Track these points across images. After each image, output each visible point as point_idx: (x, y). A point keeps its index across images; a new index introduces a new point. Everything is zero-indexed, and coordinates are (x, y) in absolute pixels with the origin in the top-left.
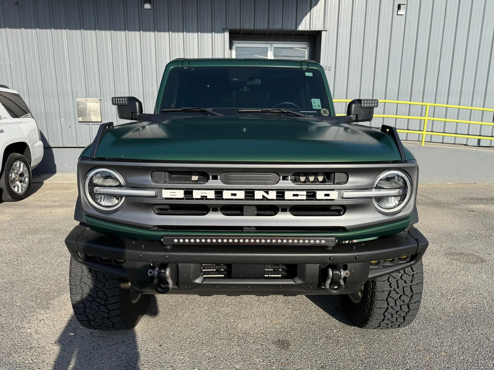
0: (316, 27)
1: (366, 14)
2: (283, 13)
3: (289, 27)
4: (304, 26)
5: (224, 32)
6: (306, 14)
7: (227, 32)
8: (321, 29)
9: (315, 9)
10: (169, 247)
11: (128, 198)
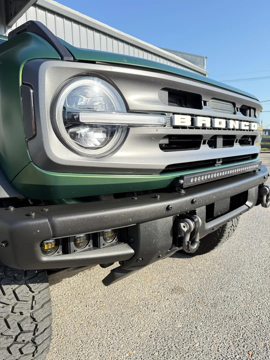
10: (183, 192)
11: (131, 129)
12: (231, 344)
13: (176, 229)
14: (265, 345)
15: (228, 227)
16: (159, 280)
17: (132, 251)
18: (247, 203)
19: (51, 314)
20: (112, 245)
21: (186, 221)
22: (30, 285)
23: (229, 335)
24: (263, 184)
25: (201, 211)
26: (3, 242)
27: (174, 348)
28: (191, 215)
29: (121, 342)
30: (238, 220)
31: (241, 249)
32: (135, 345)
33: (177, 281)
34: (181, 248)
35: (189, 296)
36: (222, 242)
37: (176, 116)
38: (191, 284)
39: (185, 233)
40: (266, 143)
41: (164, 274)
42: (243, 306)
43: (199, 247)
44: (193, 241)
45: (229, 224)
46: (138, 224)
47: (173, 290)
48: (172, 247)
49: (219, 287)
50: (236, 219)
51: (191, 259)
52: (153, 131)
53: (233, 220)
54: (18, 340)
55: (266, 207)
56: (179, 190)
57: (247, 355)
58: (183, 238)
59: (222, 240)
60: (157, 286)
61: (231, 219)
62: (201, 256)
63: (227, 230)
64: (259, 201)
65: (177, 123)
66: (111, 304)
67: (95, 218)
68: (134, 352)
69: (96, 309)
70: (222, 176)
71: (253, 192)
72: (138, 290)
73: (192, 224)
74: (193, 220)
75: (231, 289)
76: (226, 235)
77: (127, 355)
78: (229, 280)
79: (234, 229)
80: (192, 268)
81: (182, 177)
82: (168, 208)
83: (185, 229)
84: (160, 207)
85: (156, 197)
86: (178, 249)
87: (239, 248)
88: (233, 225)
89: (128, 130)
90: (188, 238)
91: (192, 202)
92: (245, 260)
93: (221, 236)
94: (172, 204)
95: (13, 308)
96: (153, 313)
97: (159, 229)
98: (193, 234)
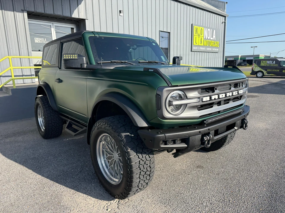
0: (82, 17)
1: (106, 13)
2: (62, 5)
3: (67, 14)
4: (75, 15)
5: (23, 12)
6: (76, 9)
7: (26, 12)
8: (85, 18)
9: (80, 6)
10: (205, 125)
11: (188, 104)
12: (224, 188)
13: (202, 139)
14: (239, 190)
15: (228, 137)
16: (190, 162)
17: (187, 146)
18: (235, 128)
19: (154, 167)
20: (179, 143)
21: (206, 137)
22: (150, 155)
23: (223, 185)
24: (245, 118)
25: (212, 132)
26: (150, 140)
27: (198, 188)
28: (208, 134)
29: (175, 185)
30: (234, 133)
31: (236, 149)
32: (181, 186)
33: (200, 163)
34: (204, 146)
35: (206, 170)
36: (225, 145)
37: (204, 98)
38: (207, 165)
39: (206, 141)
40: (273, 70)
41: (193, 159)
42: (232, 175)
43: (211, 146)
44: (208, 143)
45: (229, 136)
46: (189, 137)
47: (197, 167)
48: (200, 145)
49: (221, 167)
50: (233, 133)
51: (208, 153)
52: (195, 104)
53: (232, 134)
54: (146, 173)
55: (245, 129)
56: (204, 125)
57: (230, 192)
58: (205, 143)
59: (225, 144)
60: (190, 164)
61: (231, 133)
62: (213, 152)
63: (228, 139)
64: (242, 127)
65: (204, 100)
66: (168, 170)
67: (177, 134)
68: (181, 188)
69: (161, 172)
70: (222, 118)
71: (239, 123)
72: (180, 166)
73: (208, 137)
74: (209, 136)
75: (228, 168)
76: (227, 141)
77: (178, 189)
78: (227, 164)
79: (232, 138)
80: (208, 157)
81: (205, 120)
82: (200, 132)
83: (206, 139)
84: (197, 131)
85: (195, 128)
86: (202, 146)
87: (235, 149)
88: (231, 136)
89: (187, 105)
90: (206, 142)
91: (209, 129)
92: (238, 155)
93: (225, 142)
94: (201, 131)
95: (145, 162)
96: (188, 175)
97: (196, 139)
98: (209, 141)
